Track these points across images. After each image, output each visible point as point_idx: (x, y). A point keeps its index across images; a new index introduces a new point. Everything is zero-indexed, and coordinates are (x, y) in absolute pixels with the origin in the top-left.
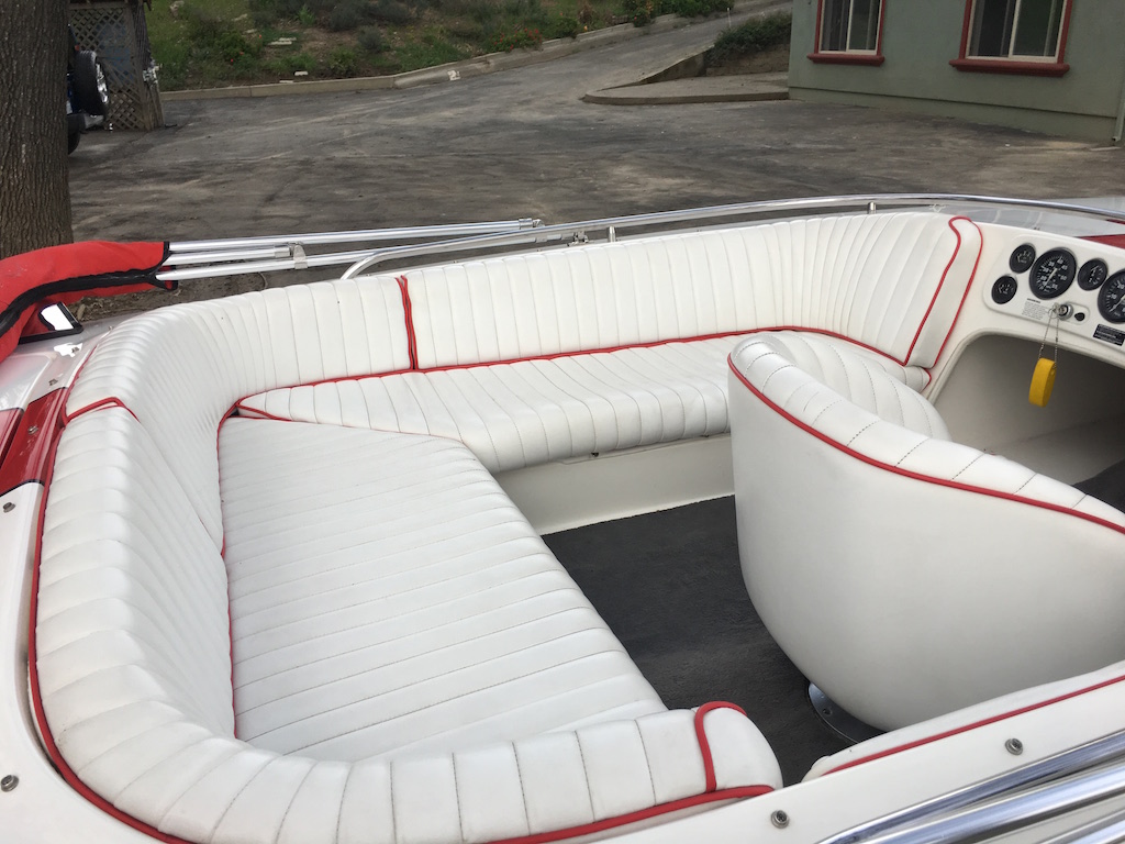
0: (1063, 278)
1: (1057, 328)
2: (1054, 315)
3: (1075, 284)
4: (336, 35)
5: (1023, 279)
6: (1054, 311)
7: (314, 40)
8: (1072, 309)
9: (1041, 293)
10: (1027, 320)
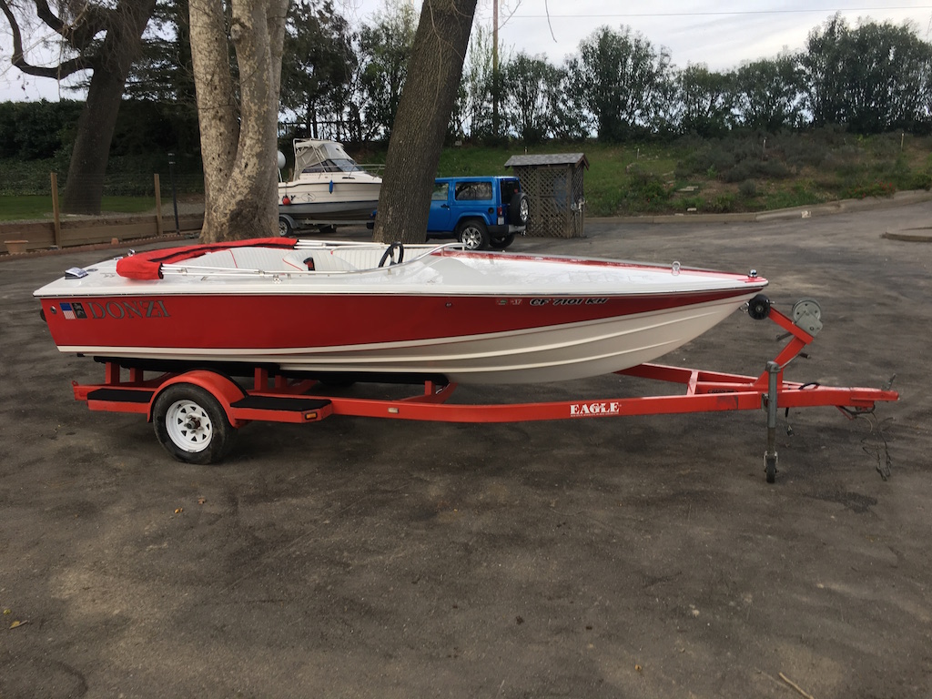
4: (728, 185)
7: (711, 187)
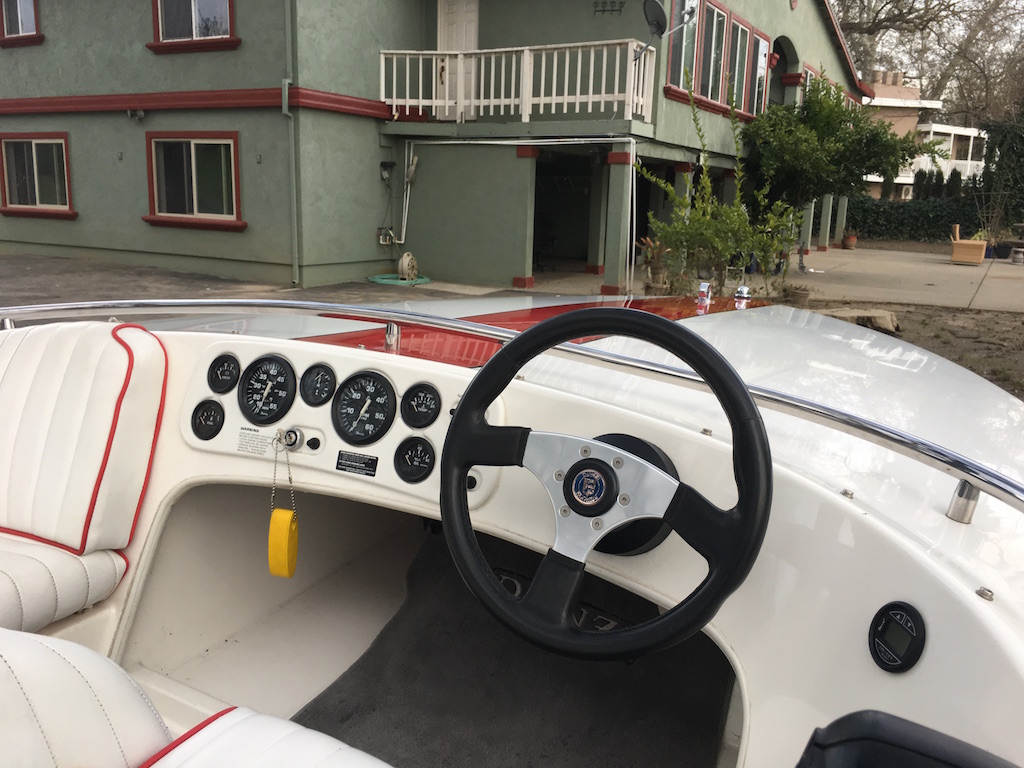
0: (282, 394)
1: (289, 464)
2: (281, 447)
3: (299, 400)
5: (230, 401)
6: (279, 440)
8: (302, 435)
9: (258, 418)
10: (247, 457)
